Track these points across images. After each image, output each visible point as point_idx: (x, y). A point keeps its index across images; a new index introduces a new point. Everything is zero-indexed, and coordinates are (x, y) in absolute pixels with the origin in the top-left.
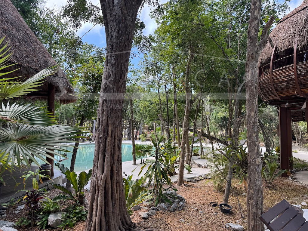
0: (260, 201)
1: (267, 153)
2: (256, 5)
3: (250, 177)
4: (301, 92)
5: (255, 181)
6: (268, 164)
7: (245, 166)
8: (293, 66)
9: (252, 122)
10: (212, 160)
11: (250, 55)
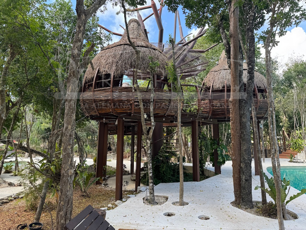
0: (70, 211)
1: (80, 164)
2: (81, 29)
3: (62, 189)
4: (115, 111)
5: (66, 192)
6: (80, 174)
7: (58, 178)
8: (110, 89)
9: (68, 135)
10: (27, 176)
11: (71, 72)
